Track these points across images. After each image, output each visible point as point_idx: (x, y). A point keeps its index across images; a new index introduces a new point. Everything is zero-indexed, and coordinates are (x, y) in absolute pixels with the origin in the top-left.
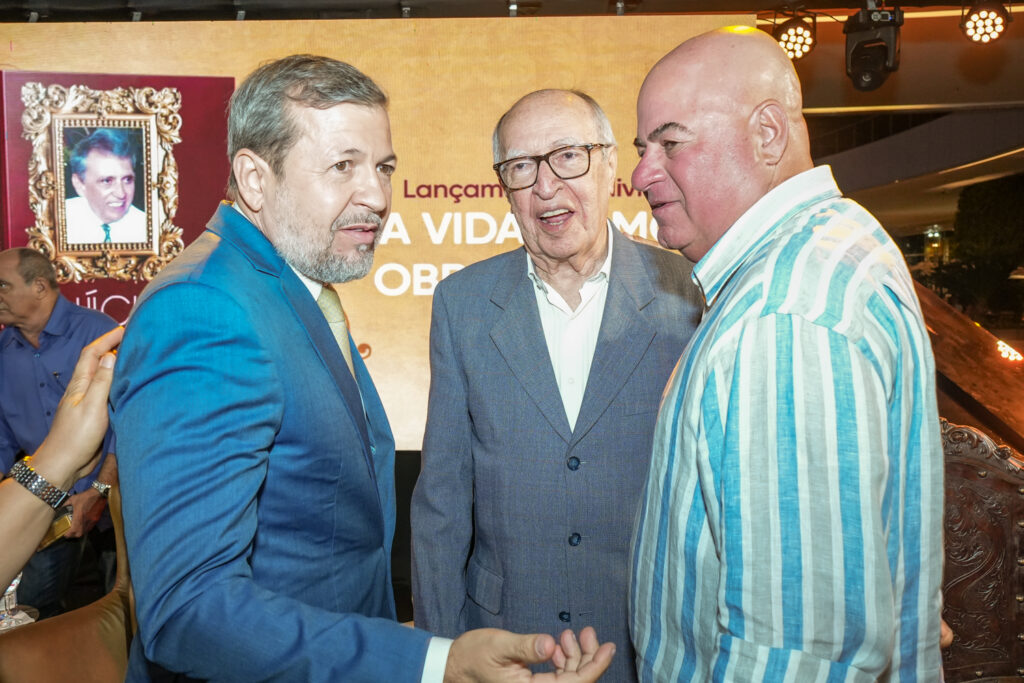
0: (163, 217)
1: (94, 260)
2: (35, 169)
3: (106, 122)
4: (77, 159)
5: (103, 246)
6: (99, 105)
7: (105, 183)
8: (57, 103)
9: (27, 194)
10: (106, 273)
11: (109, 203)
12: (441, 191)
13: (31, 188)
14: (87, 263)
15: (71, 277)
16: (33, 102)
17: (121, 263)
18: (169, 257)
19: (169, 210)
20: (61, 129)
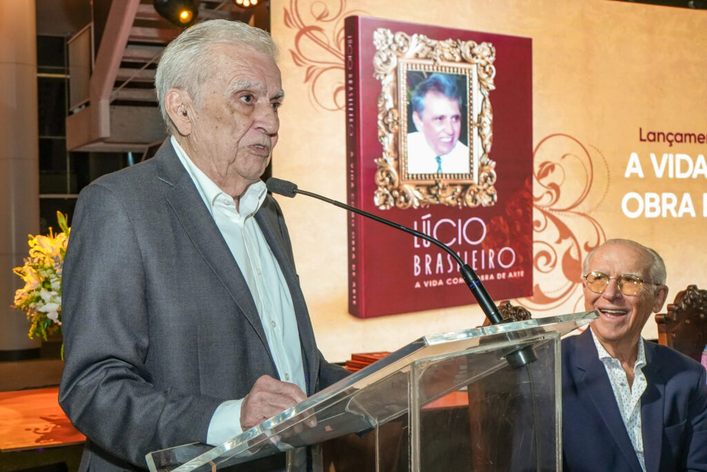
0: (481, 152)
1: (429, 188)
2: (384, 106)
3: (439, 68)
4: (417, 98)
5: (436, 176)
6: (434, 53)
7: (438, 120)
8: (402, 48)
9: (376, 128)
10: (438, 200)
11: (442, 138)
12: (661, 137)
13: (380, 123)
14: (423, 190)
15: (410, 202)
16: (383, 46)
17: (449, 191)
18: (485, 186)
19: (486, 146)
20: (405, 72)
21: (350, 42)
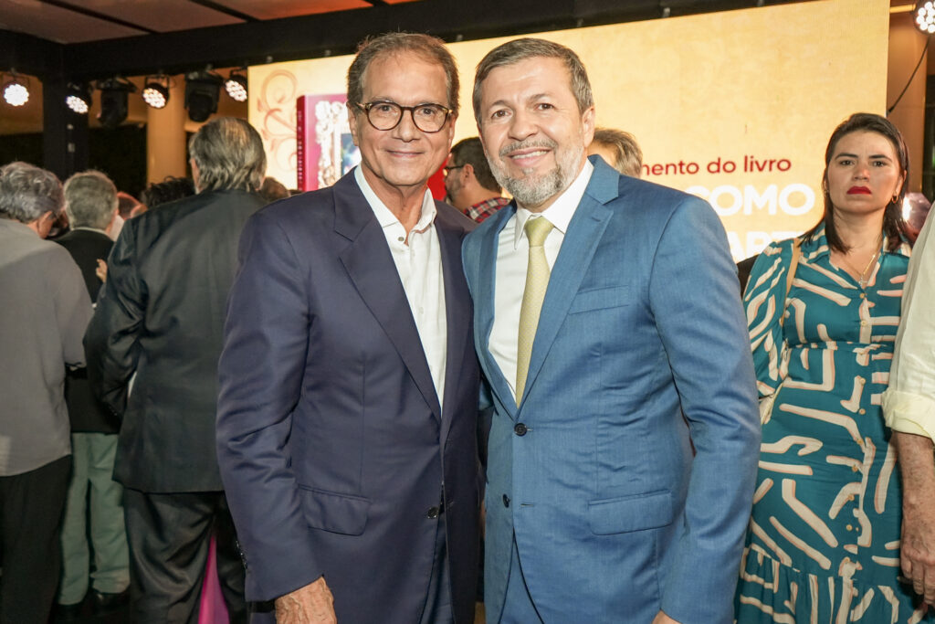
2: (323, 164)
4: (347, 155)
8: (337, 115)
16: (323, 115)
20: (339, 134)
21: (300, 116)
